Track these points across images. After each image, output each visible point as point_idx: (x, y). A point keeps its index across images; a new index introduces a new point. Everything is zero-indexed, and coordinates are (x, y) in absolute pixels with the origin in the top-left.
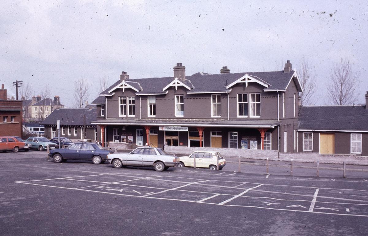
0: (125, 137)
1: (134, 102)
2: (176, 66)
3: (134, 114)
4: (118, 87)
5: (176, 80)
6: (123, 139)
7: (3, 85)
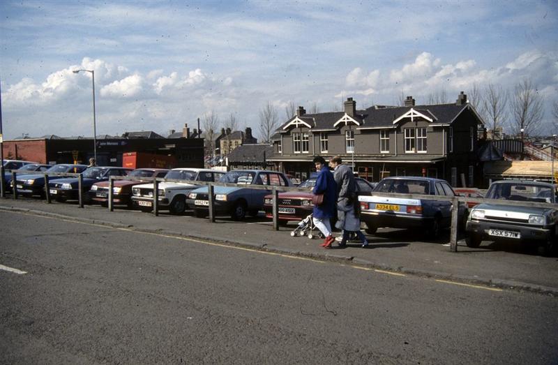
0: (299, 173)
1: (307, 138)
2: (346, 100)
3: (307, 150)
4: (292, 123)
5: (346, 116)
6: (298, 175)
7: (186, 125)
